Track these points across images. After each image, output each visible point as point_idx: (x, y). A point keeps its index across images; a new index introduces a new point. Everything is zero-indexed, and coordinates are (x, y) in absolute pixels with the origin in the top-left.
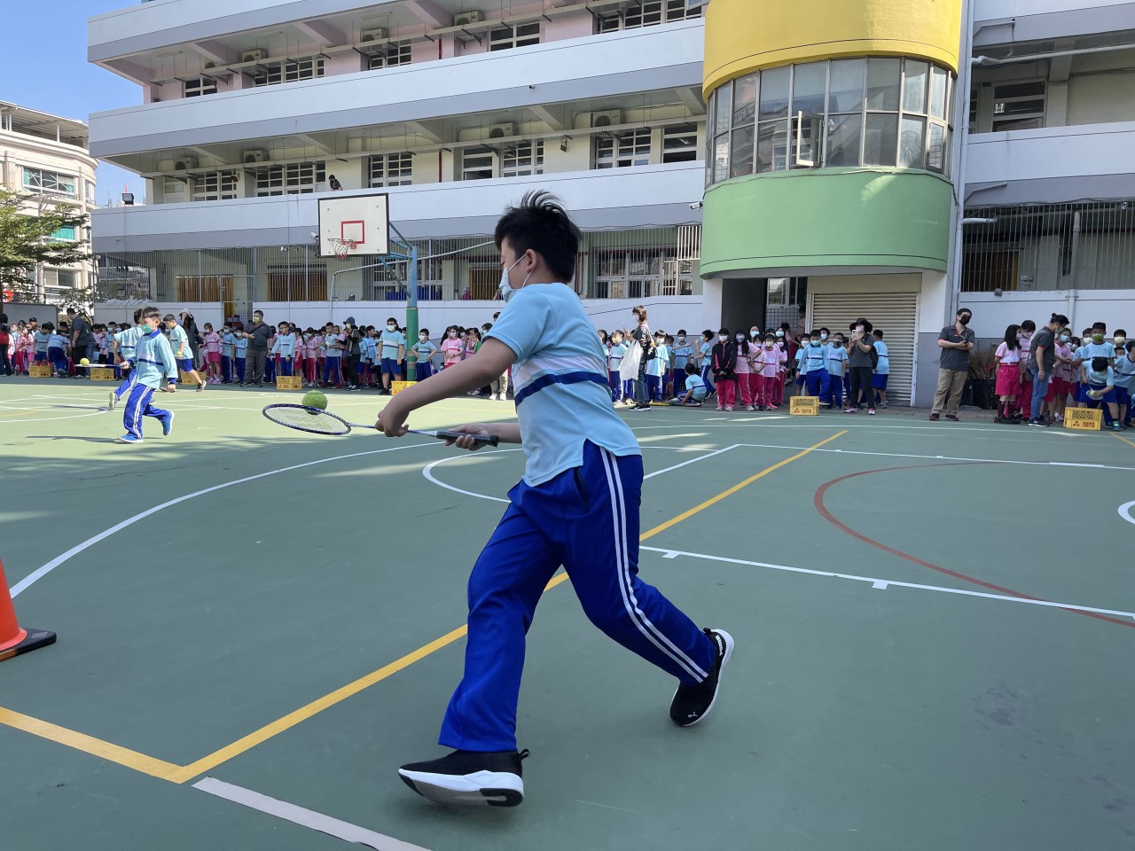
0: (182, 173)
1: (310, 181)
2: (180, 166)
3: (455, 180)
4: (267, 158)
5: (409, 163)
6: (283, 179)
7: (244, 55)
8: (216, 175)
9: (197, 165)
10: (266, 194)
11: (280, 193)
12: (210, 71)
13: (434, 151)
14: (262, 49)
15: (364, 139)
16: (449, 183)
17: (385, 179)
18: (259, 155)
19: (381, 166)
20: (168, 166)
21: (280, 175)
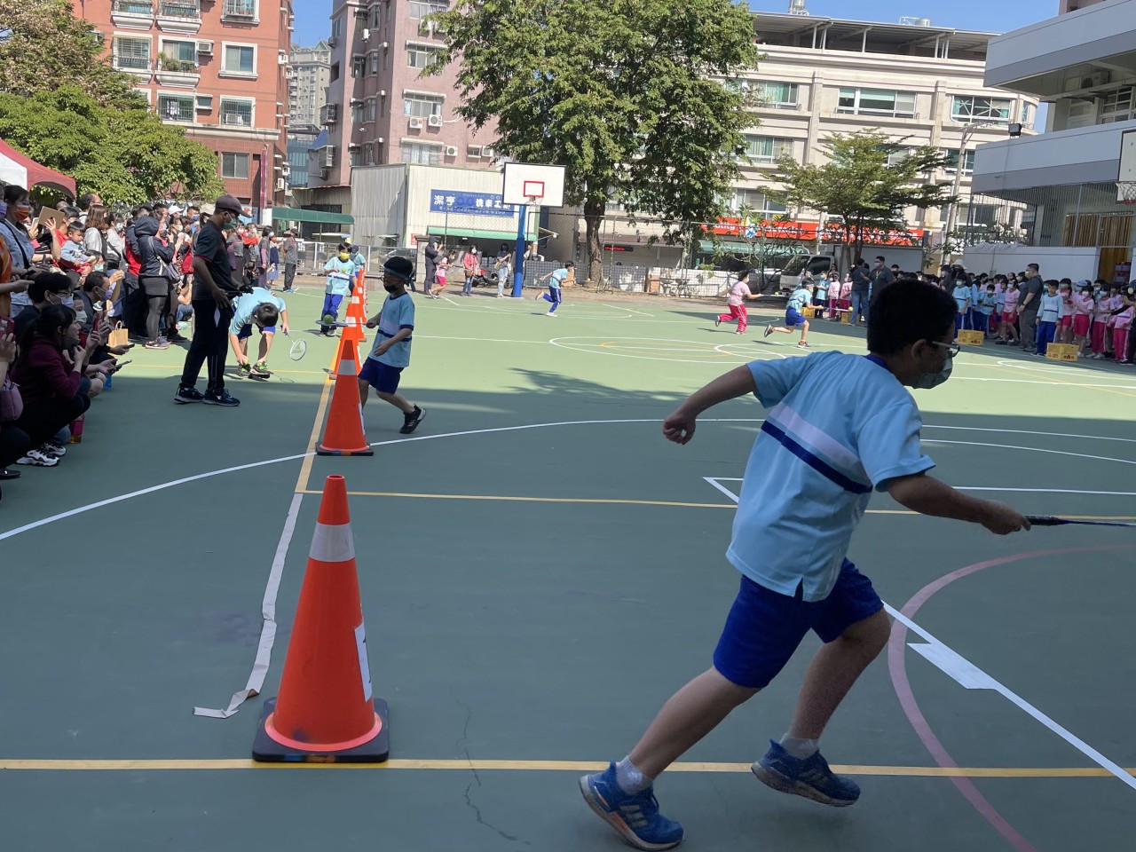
0: (1088, 91)
9: (1107, 77)
20: (1074, 84)
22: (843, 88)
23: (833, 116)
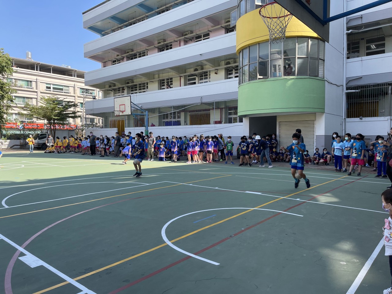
1: (145, 89)
2: (110, 86)
3: (184, 86)
4: (133, 82)
5: (172, 81)
6: (138, 89)
7: (127, 51)
9: (115, 85)
10: (133, 93)
11: (137, 93)
12: (118, 57)
13: (178, 77)
14: (131, 49)
15: (159, 74)
16: (183, 87)
18: (130, 82)
19: (164, 83)
20: (107, 86)
21: (137, 87)
22: (47, 84)
23: (45, 92)
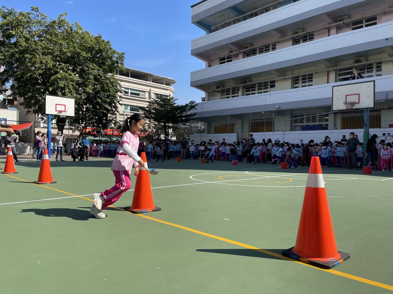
0: (219, 90)
1: (267, 88)
2: (218, 87)
3: (335, 82)
4: (251, 81)
5: (312, 78)
7: (245, 46)
8: (230, 89)
9: (224, 87)
10: (249, 94)
11: (255, 94)
12: (231, 54)
13: (324, 72)
15: (292, 71)
16: (332, 84)
17: (300, 84)
18: (248, 81)
19: (298, 80)
20: (214, 87)
21: (255, 87)
